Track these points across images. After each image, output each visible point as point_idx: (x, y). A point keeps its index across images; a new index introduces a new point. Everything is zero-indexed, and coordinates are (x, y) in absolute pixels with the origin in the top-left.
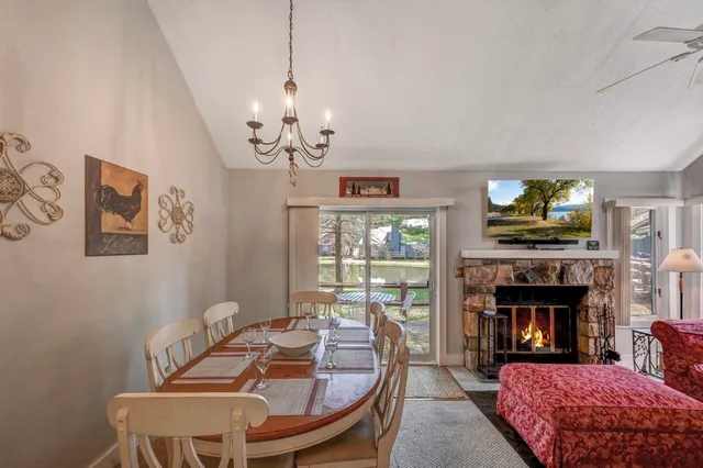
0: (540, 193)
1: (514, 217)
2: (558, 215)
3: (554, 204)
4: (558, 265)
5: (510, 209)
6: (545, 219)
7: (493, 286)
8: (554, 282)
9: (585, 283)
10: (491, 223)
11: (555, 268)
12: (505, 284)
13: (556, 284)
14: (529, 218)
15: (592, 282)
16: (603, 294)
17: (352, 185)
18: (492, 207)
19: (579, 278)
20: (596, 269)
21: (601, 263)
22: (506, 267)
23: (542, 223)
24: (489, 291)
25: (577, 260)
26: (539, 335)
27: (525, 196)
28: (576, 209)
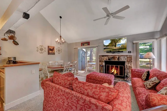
0: (114, 42)
1: (109, 47)
2: (119, 46)
3: (117, 44)
4: (117, 57)
5: (108, 46)
6: (115, 47)
7: (104, 61)
8: (116, 60)
9: (124, 61)
10: (105, 49)
11: (116, 57)
12: (106, 60)
13: (117, 61)
14: (112, 47)
15: (126, 60)
16: (129, 63)
17: (83, 44)
18: (105, 46)
19: (122, 59)
20: (127, 58)
21: (128, 56)
22: (106, 57)
23: (115, 48)
24: (103, 62)
25: (122, 56)
26: (115, 71)
27: (111, 43)
28: (122, 44)
